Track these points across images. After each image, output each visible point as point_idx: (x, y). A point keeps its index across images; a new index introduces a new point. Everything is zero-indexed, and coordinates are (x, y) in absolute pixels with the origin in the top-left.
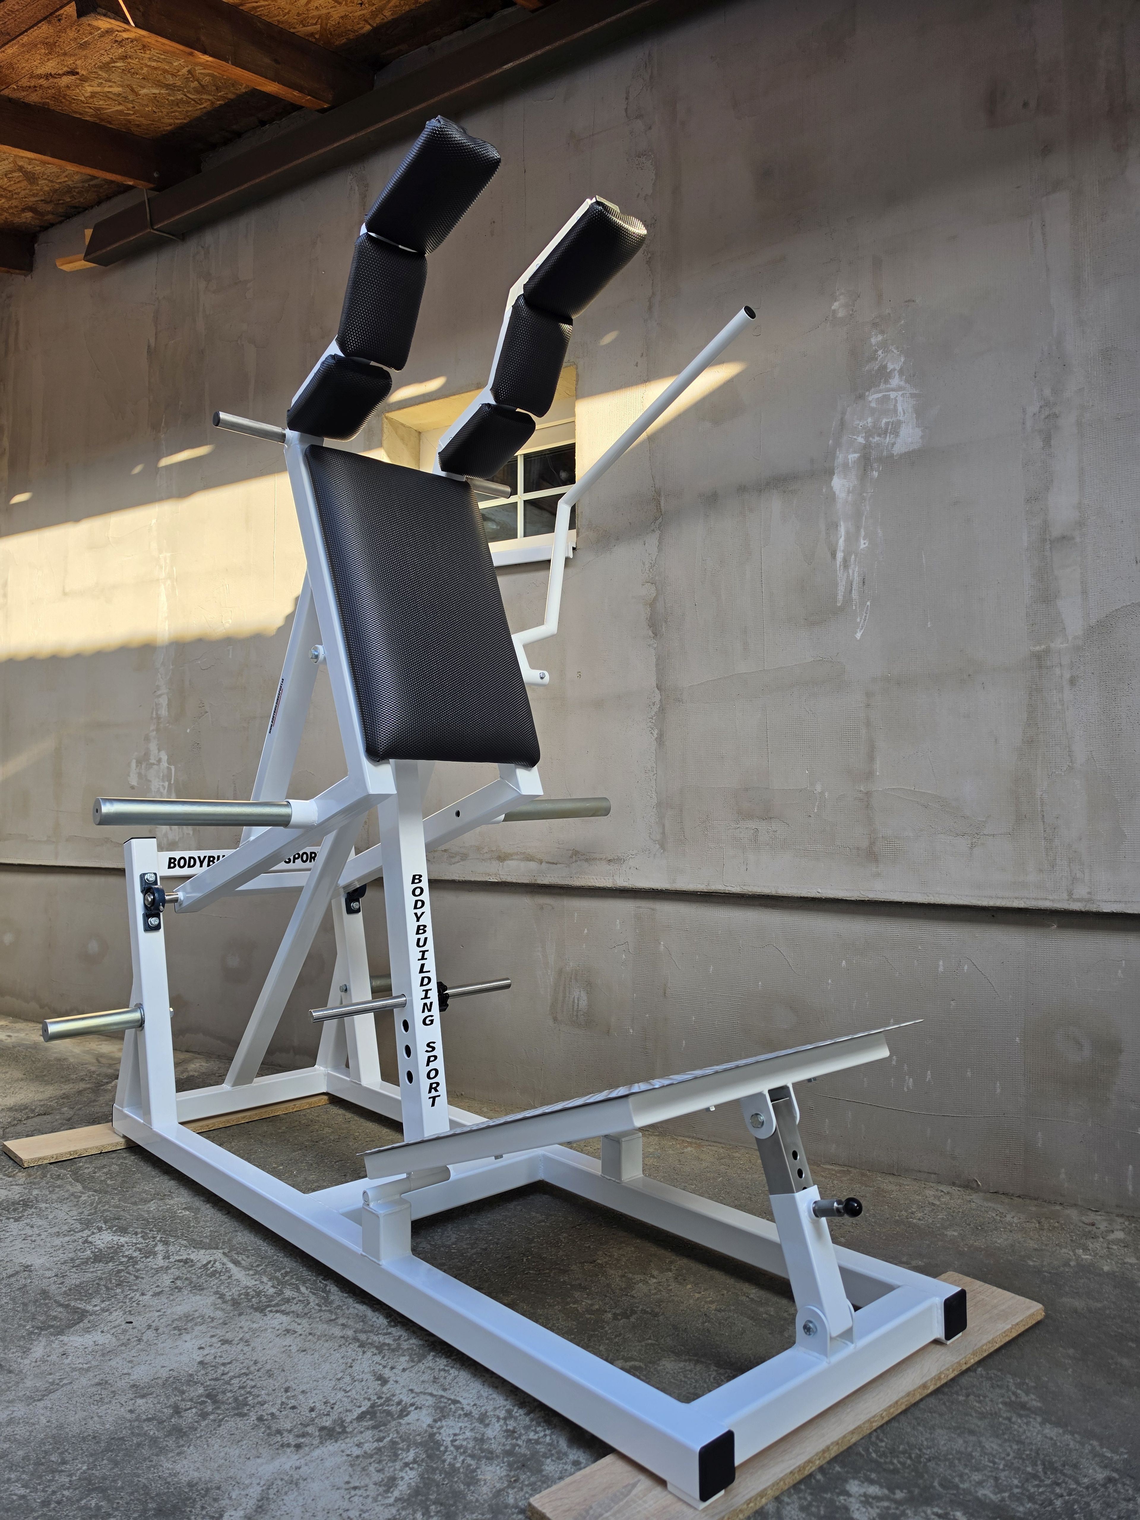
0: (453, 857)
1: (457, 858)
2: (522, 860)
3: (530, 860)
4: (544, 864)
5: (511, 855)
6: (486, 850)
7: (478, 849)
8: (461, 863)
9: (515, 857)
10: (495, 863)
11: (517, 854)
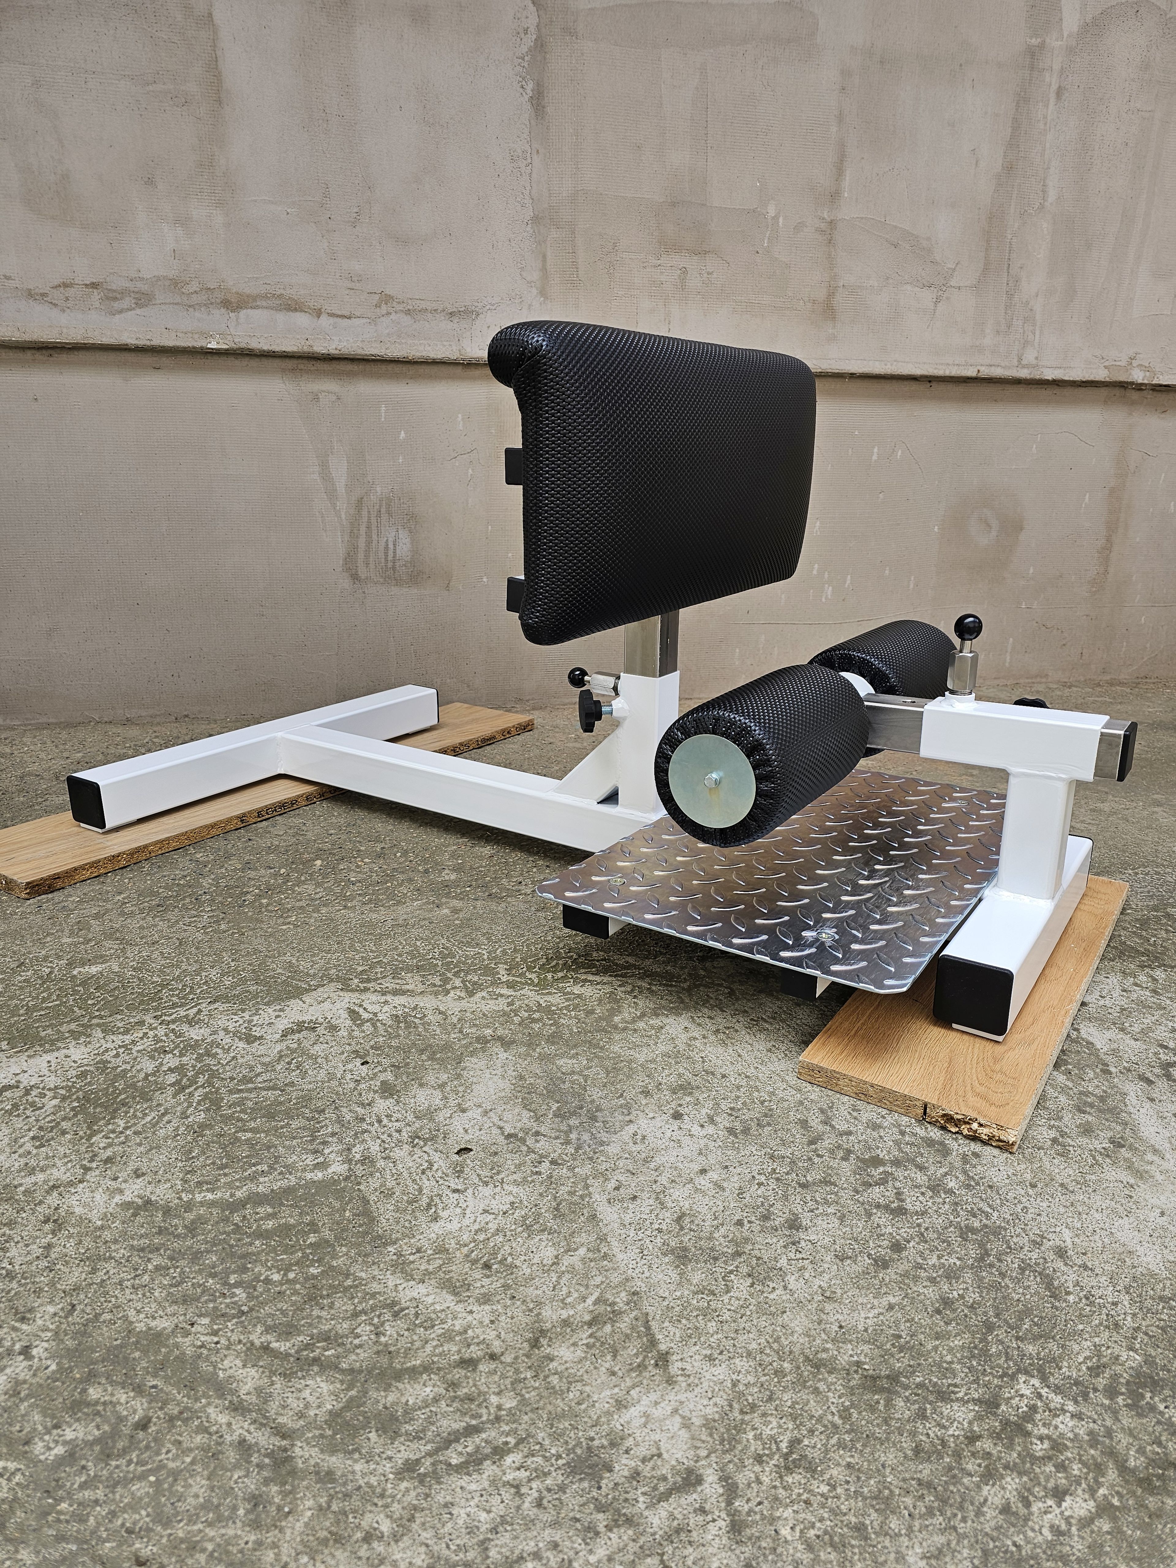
0: (115, 299)
1: (127, 302)
2: (278, 309)
3: (296, 310)
4: (324, 317)
5: (255, 298)
6: (194, 286)
7: (175, 284)
8: (138, 311)
9: (264, 304)
10: (219, 314)
11: (265, 297)
